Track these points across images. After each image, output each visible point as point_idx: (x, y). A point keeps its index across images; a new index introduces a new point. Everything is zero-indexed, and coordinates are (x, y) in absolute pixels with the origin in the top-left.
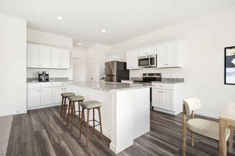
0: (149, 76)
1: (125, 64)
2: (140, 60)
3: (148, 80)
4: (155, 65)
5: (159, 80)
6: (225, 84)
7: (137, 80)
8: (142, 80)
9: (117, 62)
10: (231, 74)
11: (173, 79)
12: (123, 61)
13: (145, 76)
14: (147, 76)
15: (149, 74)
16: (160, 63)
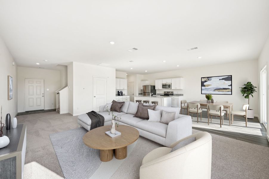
0: (168, 93)
1: (154, 87)
2: (163, 85)
3: (167, 95)
4: (171, 88)
5: (172, 95)
6: (202, 94)
7: (162, 95)
8: (164, 95)
9: (151, 86)
10: (203, 89)
11: (179, 94)
12: (153, 85)
13: (165, 93)
14: (166, 93)
15: (167, 92)
16: (173, 87)
